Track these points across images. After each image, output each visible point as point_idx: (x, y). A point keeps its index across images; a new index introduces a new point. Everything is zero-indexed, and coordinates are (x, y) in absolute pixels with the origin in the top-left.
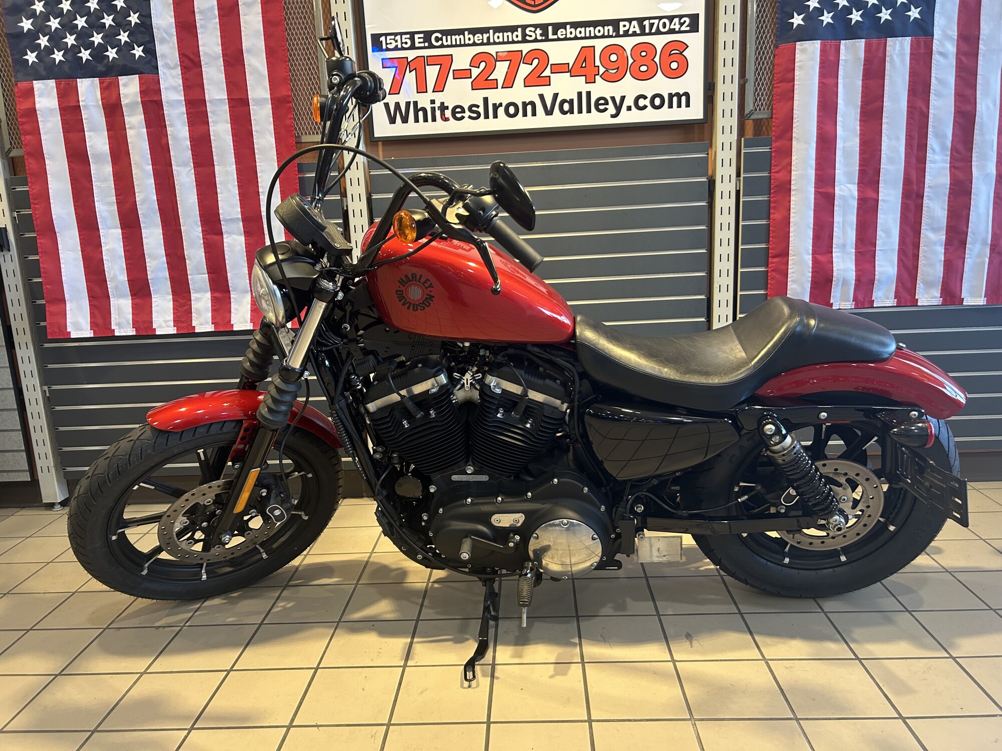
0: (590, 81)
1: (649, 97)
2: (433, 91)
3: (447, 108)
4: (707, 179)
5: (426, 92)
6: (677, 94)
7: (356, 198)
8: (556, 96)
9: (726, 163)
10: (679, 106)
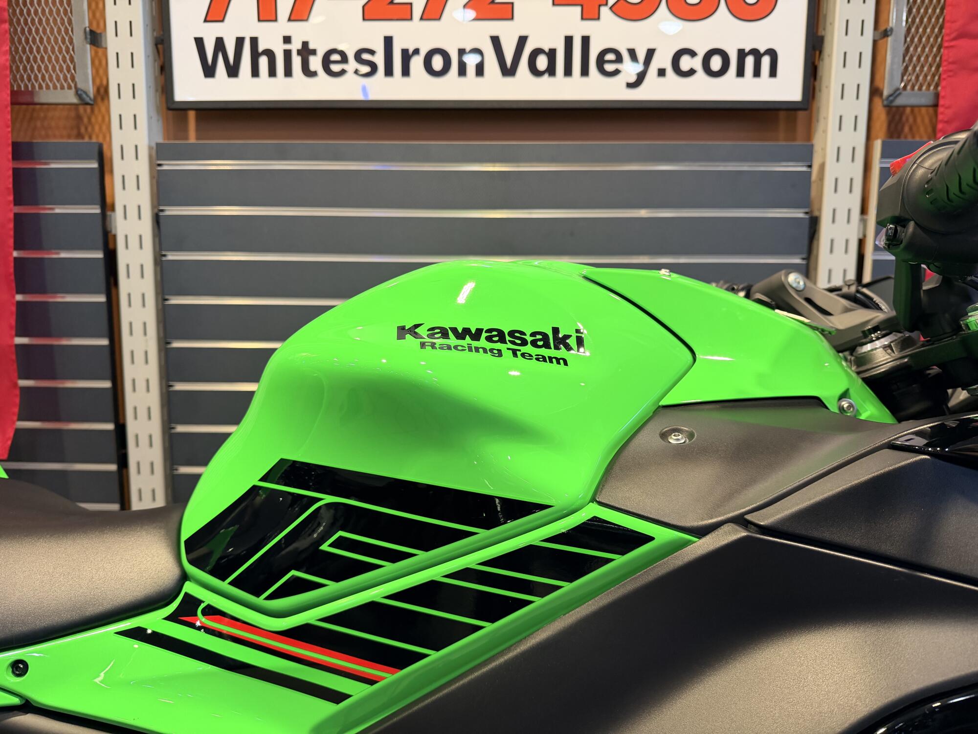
0: (590, 14)
1: (701, 53)
2: (290, 20)
3: (314, 52)
4: (806, 213)
5: (276, 20)
6: (755, 52)
7: (132, 212)
8: (522, 41)
9: (844, 185)
10: (757, 73)
